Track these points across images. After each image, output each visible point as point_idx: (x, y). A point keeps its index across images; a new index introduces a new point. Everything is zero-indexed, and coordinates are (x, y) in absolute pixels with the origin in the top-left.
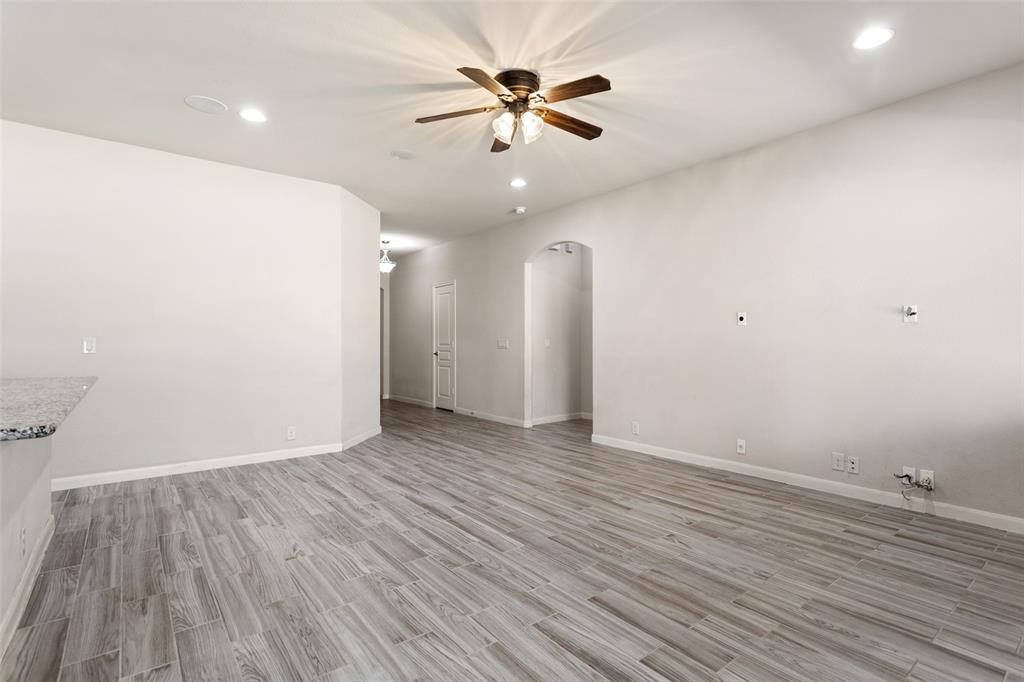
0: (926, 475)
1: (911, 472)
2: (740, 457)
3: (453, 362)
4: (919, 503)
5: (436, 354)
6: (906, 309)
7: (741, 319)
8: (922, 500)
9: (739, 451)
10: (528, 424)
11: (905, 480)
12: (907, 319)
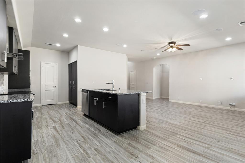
0: (234, 104)
1: (232, 104)
2: (200, 103)
3: (135, 87)
4: (233, 109)
5: (131, 85)
6: (231, 78)
7: (201, 79)
8: (233, 108)
9: (200, 102)
10: (154, 98)
11: (230, 105)
12: (231, 80)
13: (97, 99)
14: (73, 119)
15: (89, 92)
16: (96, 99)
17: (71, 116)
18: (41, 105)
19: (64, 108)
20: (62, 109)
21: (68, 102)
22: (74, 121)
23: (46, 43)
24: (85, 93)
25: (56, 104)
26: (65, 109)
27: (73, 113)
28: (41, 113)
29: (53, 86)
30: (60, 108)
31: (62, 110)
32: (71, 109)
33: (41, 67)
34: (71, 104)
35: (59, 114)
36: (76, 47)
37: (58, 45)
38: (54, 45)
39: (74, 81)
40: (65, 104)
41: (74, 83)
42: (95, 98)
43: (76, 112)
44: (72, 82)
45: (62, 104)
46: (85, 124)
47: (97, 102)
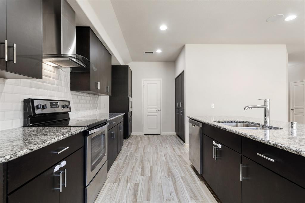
5: (292, 110)
13: (220, 146)
14: (172, 174)
15: (201, 125)
16: (217, 144)
17: (171, 164)
18: (143, 133)
19: (167, 144)
20: (163, 144)
21: (175, 133)
22: (172, 180)
23: (145, 52)
24: (194, 125)
25: (160, 134)
26: (167, 146)
27: (177, 156)
28: (137, 147)
29: (156, 109)
30: (162, 141)
31: (163, 146)
32: (175, 148)
33: (143, 85)
34: (178, 137)
35: (156, 155)
36: (184, 47)
37: (159, 51)
38: (154, 52)
39: (181, 103)
40: (171, 136)
41: (181, 106)
42: (214, 143)
43: (182, 155)
44: (179, 105)
45: (166, 136)
46: (191, 197)
47: (219, 152)
